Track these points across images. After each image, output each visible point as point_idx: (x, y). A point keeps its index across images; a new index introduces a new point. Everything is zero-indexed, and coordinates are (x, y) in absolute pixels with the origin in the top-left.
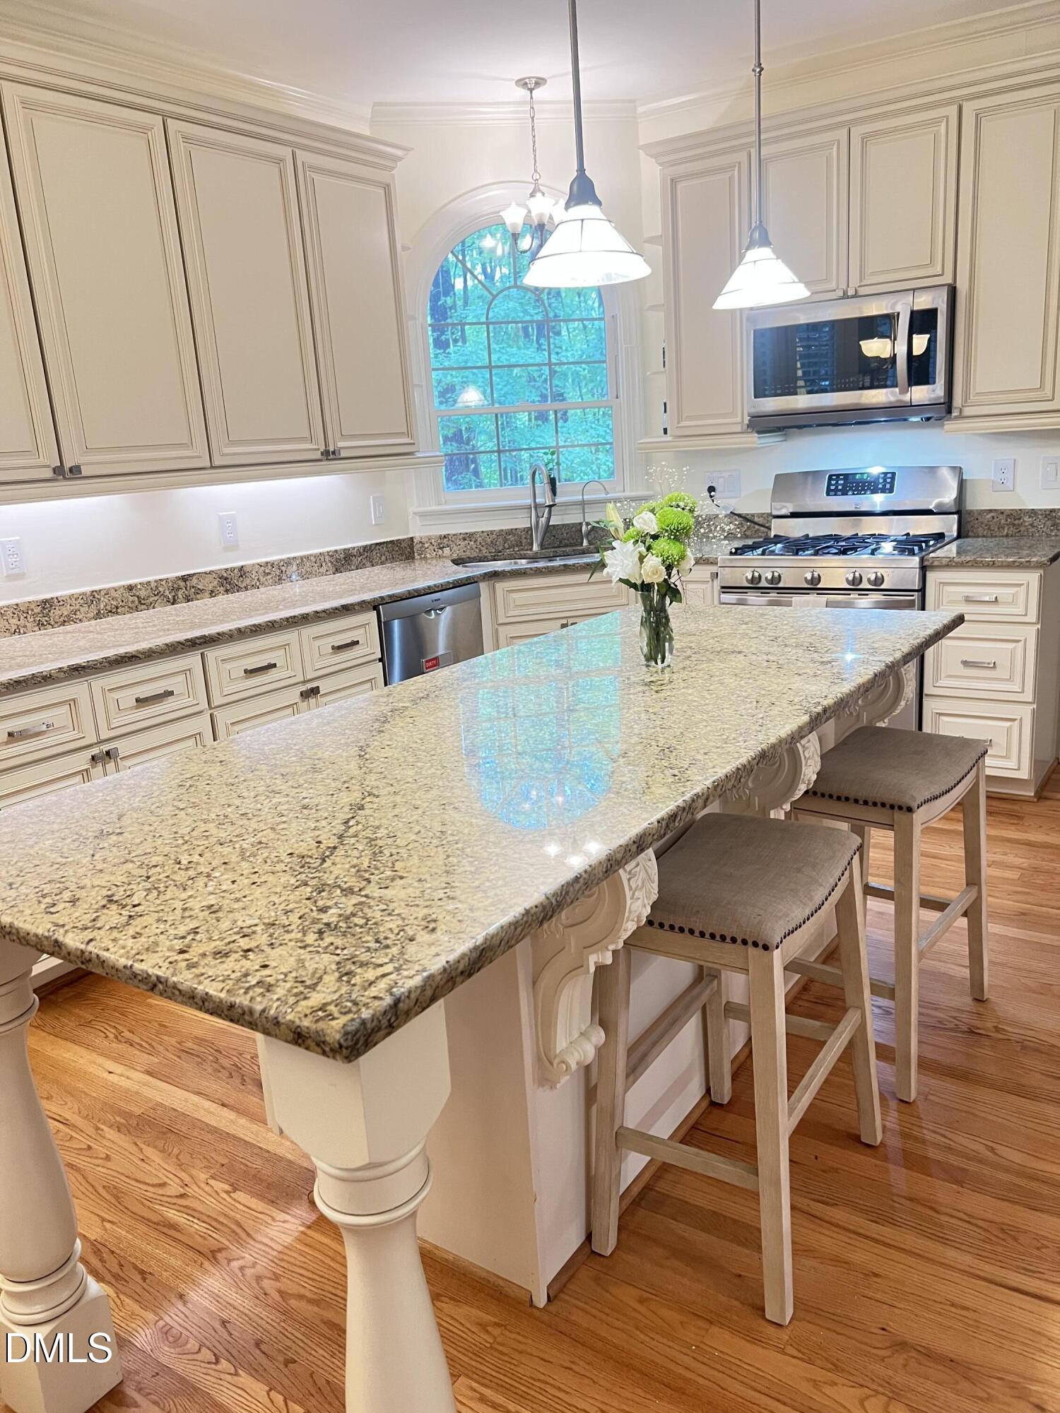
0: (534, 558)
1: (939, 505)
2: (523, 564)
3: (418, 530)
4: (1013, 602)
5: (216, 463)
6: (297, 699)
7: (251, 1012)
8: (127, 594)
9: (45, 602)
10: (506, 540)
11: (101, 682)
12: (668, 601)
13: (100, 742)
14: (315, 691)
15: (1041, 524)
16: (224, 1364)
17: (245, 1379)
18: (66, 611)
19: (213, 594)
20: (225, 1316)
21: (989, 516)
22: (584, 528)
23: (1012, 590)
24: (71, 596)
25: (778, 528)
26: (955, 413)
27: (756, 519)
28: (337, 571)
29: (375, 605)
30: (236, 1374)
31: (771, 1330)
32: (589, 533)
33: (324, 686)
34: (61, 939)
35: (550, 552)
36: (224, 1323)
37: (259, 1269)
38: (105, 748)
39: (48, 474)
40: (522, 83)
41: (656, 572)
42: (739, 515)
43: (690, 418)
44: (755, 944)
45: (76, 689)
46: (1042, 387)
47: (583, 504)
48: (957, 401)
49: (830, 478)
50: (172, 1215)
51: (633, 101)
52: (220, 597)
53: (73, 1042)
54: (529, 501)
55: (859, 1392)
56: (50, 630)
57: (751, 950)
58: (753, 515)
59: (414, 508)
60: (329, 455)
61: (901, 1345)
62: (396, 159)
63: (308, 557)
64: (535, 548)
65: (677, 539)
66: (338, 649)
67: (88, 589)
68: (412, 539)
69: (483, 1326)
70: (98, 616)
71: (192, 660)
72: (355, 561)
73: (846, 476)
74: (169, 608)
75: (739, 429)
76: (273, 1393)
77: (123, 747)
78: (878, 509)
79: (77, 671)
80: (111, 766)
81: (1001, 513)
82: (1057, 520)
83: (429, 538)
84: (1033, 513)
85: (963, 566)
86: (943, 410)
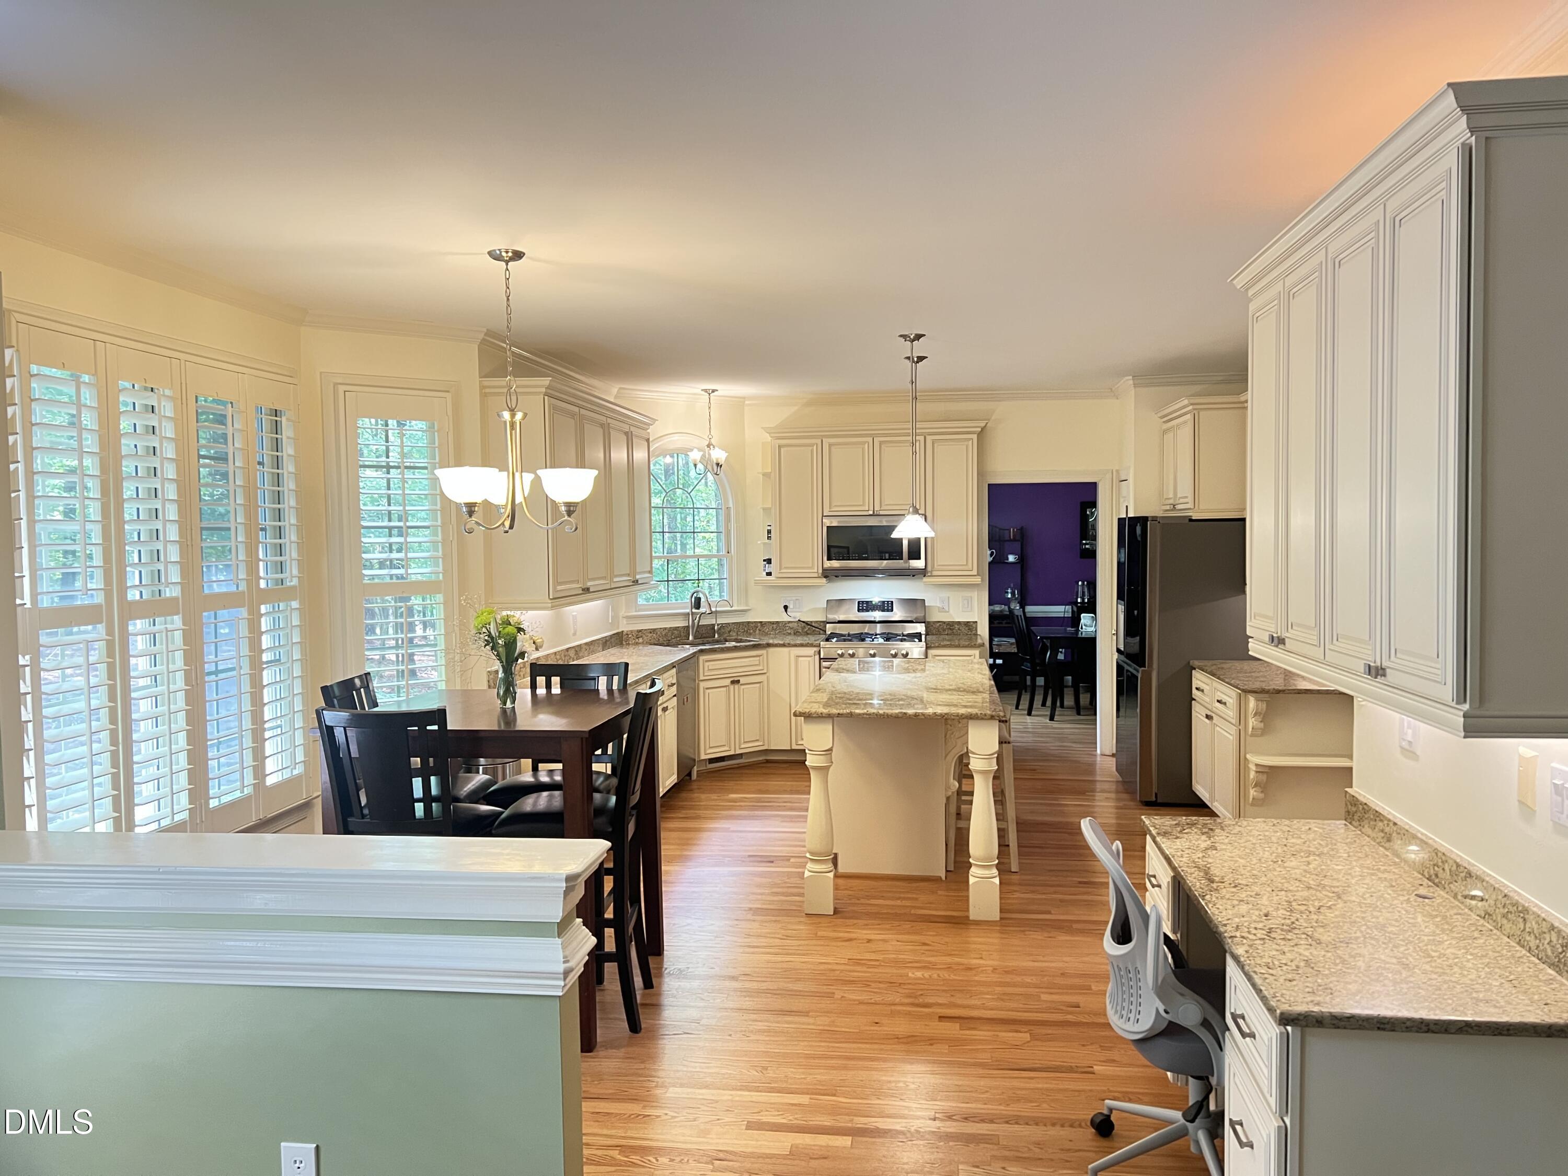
0: (692, 645)
1: (916, 618)
3: (624, 627)
10: (672, 634)
15: (964, 629)
21: (938, 624)
22: (716, 628)
25: (831, 628)
26: (927, 574)
27: (813, 624)
29: (673, 666)
32: (719, 629)
40: (706, 391)
42: (803, 622)
43: (786, 568)
46: (967, 564)
47: (715, 613)
48: (929, 568)
49: (859, 602)
51: (744, 398)
54: (688, 611)
58: (811, 622)
59: (622, 613)
62: (650, 425)
64: (691, 638)
68: (623, 632)
73: (868, 602)
75: (816, 575)
78: (877, 620)
81: (944, 622)
82: (970, 626)
83: (632, 631)
84: (959, 623)
85: (945, 647)
86: (923, 572)
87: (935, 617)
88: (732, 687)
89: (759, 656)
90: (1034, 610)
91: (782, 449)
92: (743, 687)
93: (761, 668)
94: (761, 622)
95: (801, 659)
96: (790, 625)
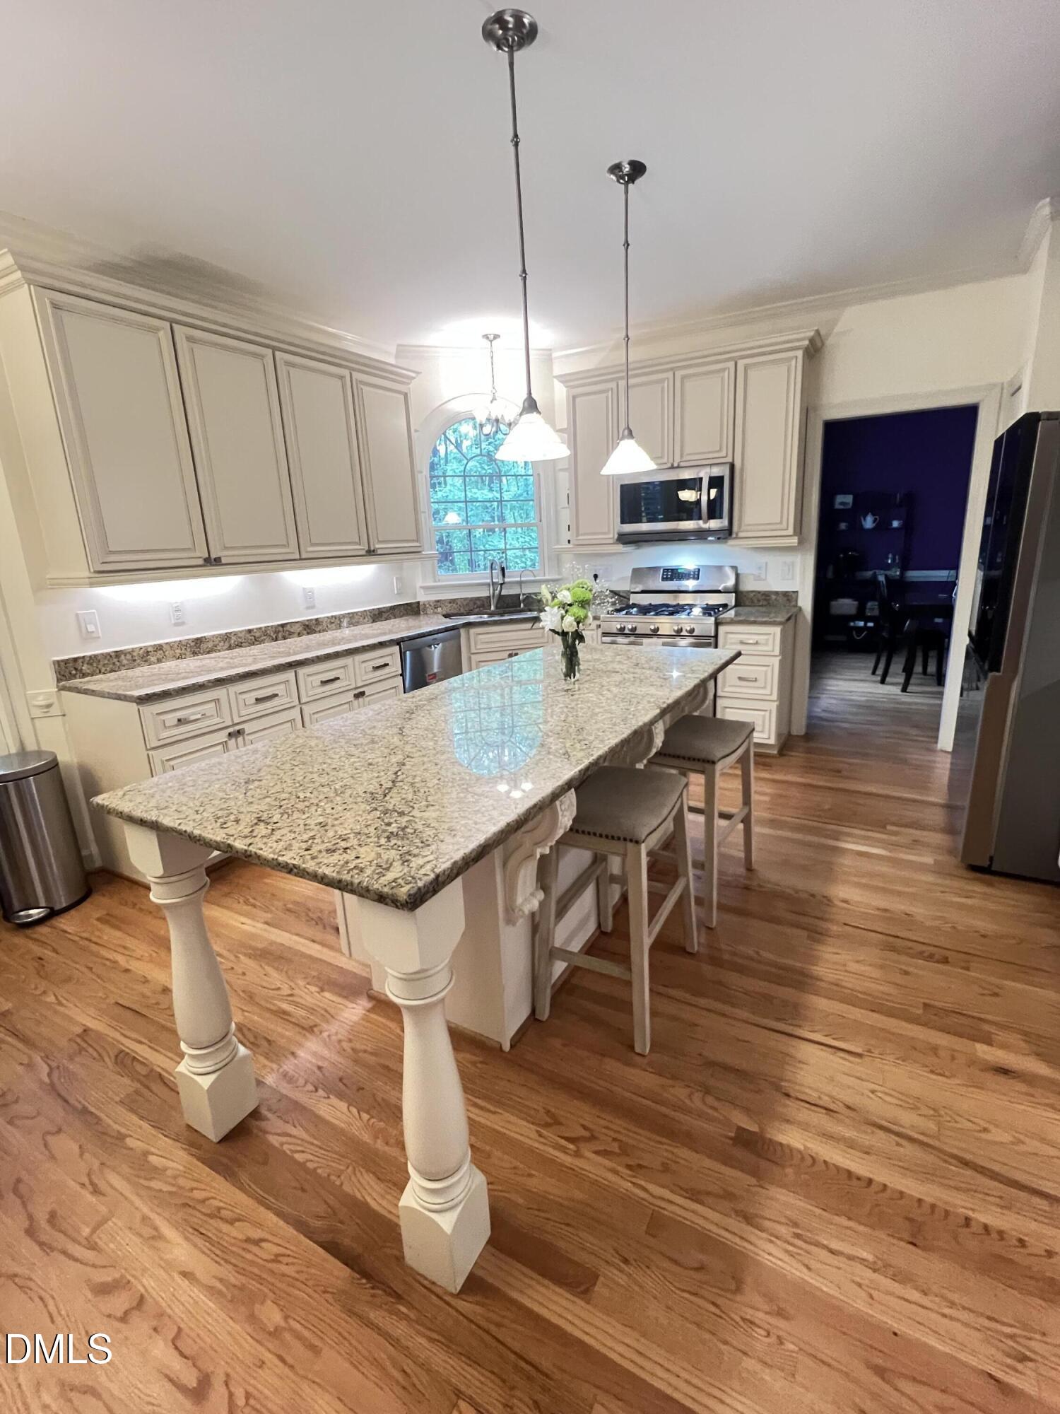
0: (491, 614)
1: (725, 587)
2: (485, 618)
3: (422, 597)
4: (766, 644)
5: (304, 556)
6: (352, 699)
7: (352, 884)
8: (248, 635)
9: (197, 639)
10: (475, 604)
11: (234, 689)
12: (577, 642)
13: (234, 725)
14: (362, 694)
15: (782, 600)
16: (321, 1092)
17: (334, 1100)
18: (210, 645)
19: (299, 635)
20: (320, 1064)
21: (752, 595)
22: (521, 597)
23: (766, 637)
24: (213, 636)
25: (634, 599)
26: (734, 536)
27: (622, 594)
28: (374, 621)
29: (398, 642)
30: (329, 1097)
31: (638, 1059)
32: (524, 600)
33: (368, 690)
34: (232, 843)
35: (501, 611)
36: (320, 1068)
37: (340, 1037)
38: (237, 728)
39: (201, 562)
40: (486, 336)
41: (571, 625)
42: (612, 591)
43: (585, 534)
44: (631, 841)
45: (220, 693)
47: (520, 583)
48: (735, 528)
49: (664, 570)
50: (285, 1006)
51: (549, 350)
52: (304, 637)
53: (218, 905)
54: (489, 581)
55: (687, 1091)
56: (201, 657)
57: (628, 844)
58: (620, 591)
59: (420, 583)
60: (371, 552)
61: (711, 1064)
62: (412, 379)
63: (356, 613)
64: (493, 608)
65: (583, 607)
66: (377, 668)
67: (224, 632)
68: (418, 603)
69: (474, 1063)
70: (230, 648)
71: (290, 675)
72: (385, 615)
73: (672, 570)
74: (274, 643)
75: (611, 541)
76: (351, 1108)
77: (247, 728)
78: (691, 589)
79: (219, 682)
80: (240, 739)
81: (759, 592)
82: (789, 597)
83: (429, 602)
84: (777, 593)
85: (739, 622)
86: (727, 534)
87: (749, 586)
90: (915, 575)
91: (578, 400)
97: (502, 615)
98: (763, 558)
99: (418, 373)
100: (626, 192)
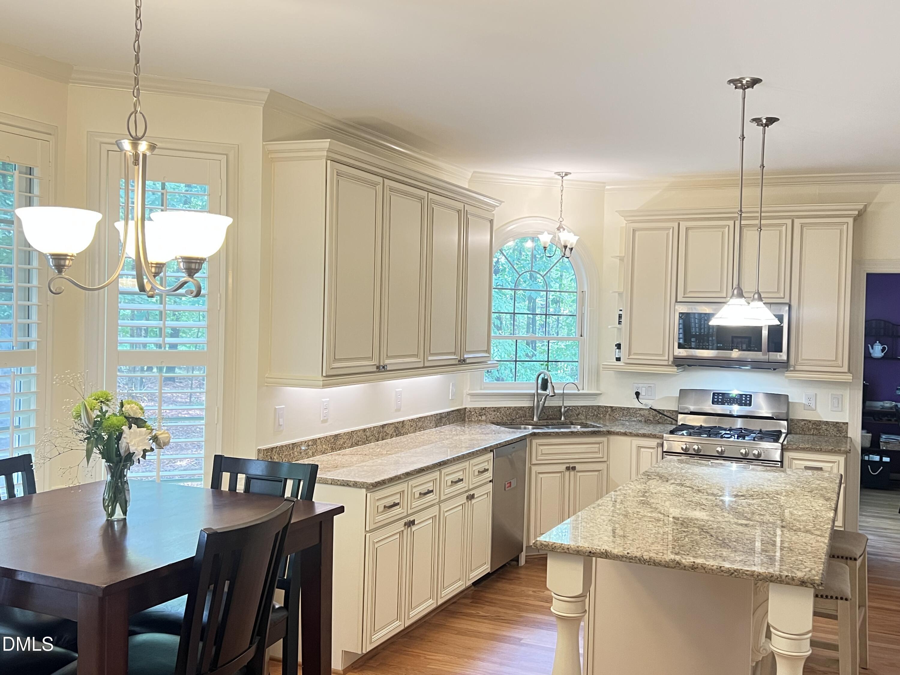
0: (536, 426)
3: (469, 404)
6: (466, 500)
8: (363, 434)
9: (336, 436)
10: (517, 413)
13: (408, 515)
14: (472, 497)
15: (833, 431)
18: (342, 442)
21: (803, 423)
22: (562, 410)
23: (831, 465)
24: (344, 433)
25: (682, 419)
26: (790, 368)
27: (665, 413)
29: (491, 449)
32: (565, 412)
33: (476, 494)
38: (411, 518)
39: (375, 369)
40: (558, 173)
42: (655, 410)
43: (636, 354)
46: (836, 360)
47: (563, 395)
48: (792, 362)
49: (714, 394)
51: (604, 183)
54: (534, 391)
56: (335, 453)
57: (840, 601)
58: (663, 411)
59: (467, 390)
60: (460, 362)
62: (494, 207)
64: (535, 419)
66: (480, 473)
67: (350, 430)
68: (464, 409)
70: (352, 445)
72: (444, 420)
73: (724, 394)
75: (665, 363)
77: (416, 519)
78: (734, 413)
81: (810, 421)
82: (838, 428)
83: (475, 409)
84: (826, 423)
85: (804, 450)
86: (785, 366)
87: (800, 414)
88: (567, 473)
89: (599, 443)
91: (637, 233)
92: (579, 474)
93: (600, 455)
94: (611, 407)
95: (642, 449)
96: (642, 412)
97: (547, 426)
98: (811, 391)
99: (502, 202)
100: (764, 133)
